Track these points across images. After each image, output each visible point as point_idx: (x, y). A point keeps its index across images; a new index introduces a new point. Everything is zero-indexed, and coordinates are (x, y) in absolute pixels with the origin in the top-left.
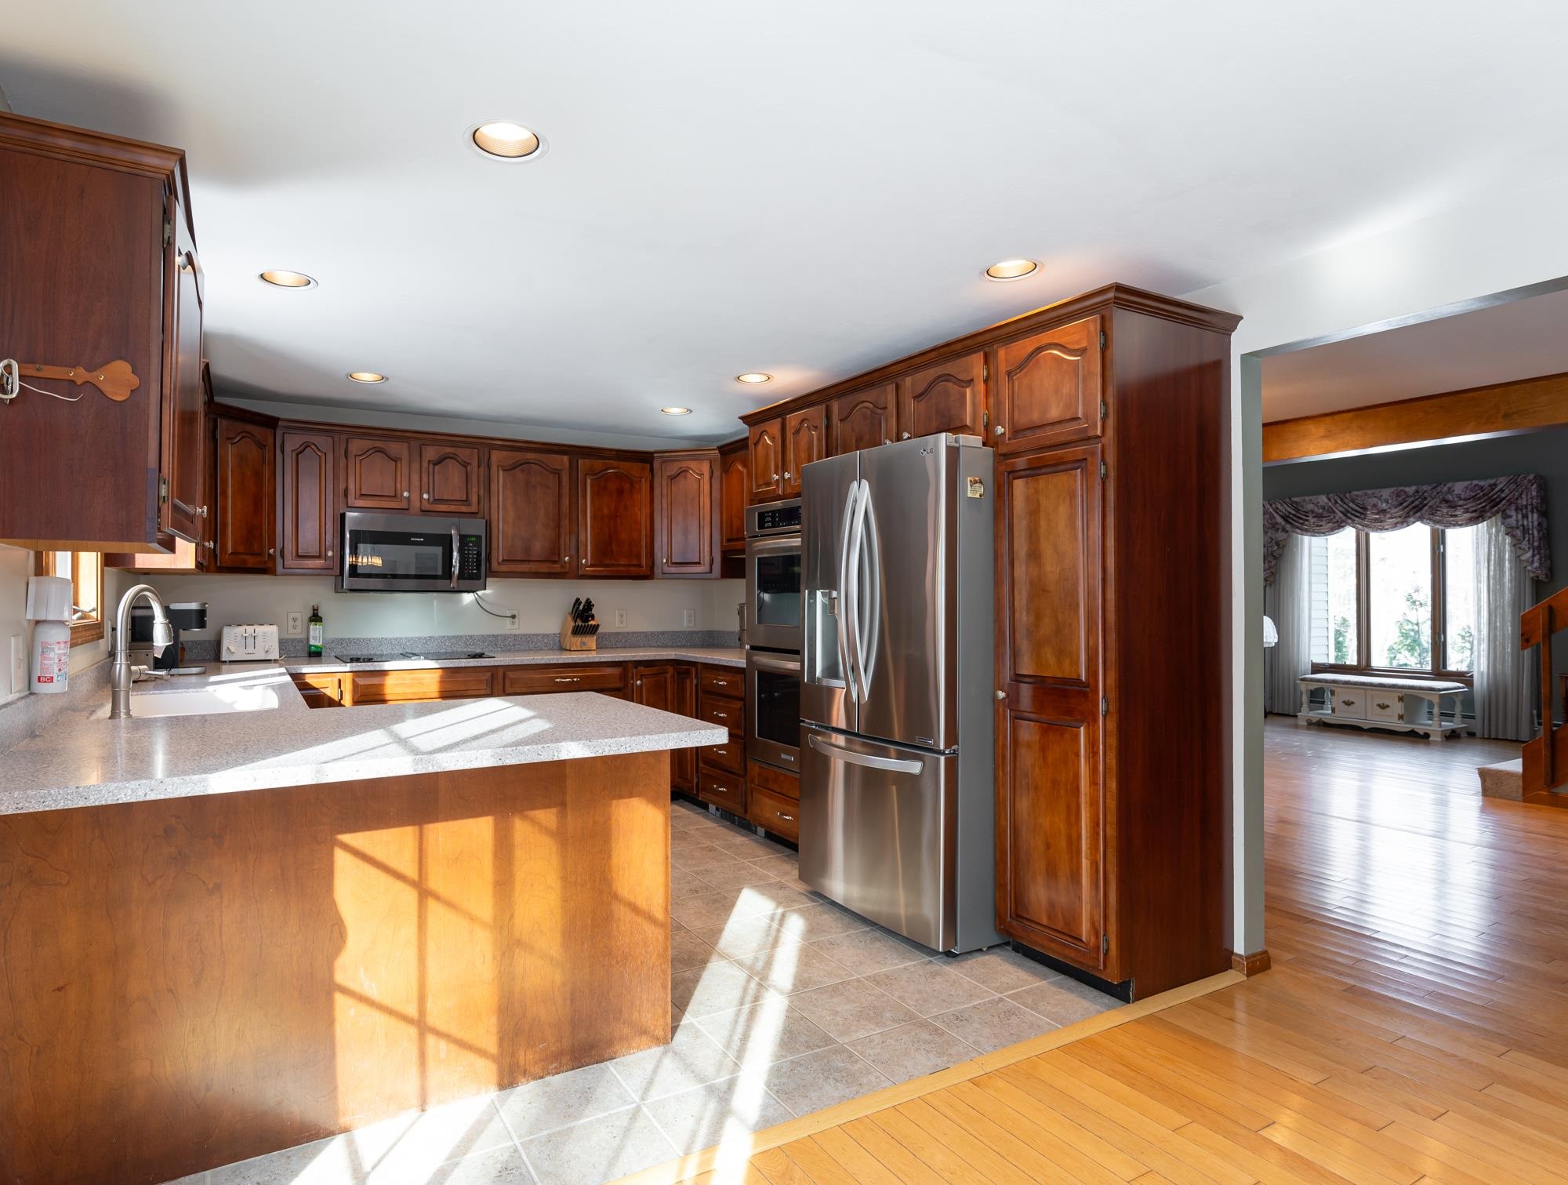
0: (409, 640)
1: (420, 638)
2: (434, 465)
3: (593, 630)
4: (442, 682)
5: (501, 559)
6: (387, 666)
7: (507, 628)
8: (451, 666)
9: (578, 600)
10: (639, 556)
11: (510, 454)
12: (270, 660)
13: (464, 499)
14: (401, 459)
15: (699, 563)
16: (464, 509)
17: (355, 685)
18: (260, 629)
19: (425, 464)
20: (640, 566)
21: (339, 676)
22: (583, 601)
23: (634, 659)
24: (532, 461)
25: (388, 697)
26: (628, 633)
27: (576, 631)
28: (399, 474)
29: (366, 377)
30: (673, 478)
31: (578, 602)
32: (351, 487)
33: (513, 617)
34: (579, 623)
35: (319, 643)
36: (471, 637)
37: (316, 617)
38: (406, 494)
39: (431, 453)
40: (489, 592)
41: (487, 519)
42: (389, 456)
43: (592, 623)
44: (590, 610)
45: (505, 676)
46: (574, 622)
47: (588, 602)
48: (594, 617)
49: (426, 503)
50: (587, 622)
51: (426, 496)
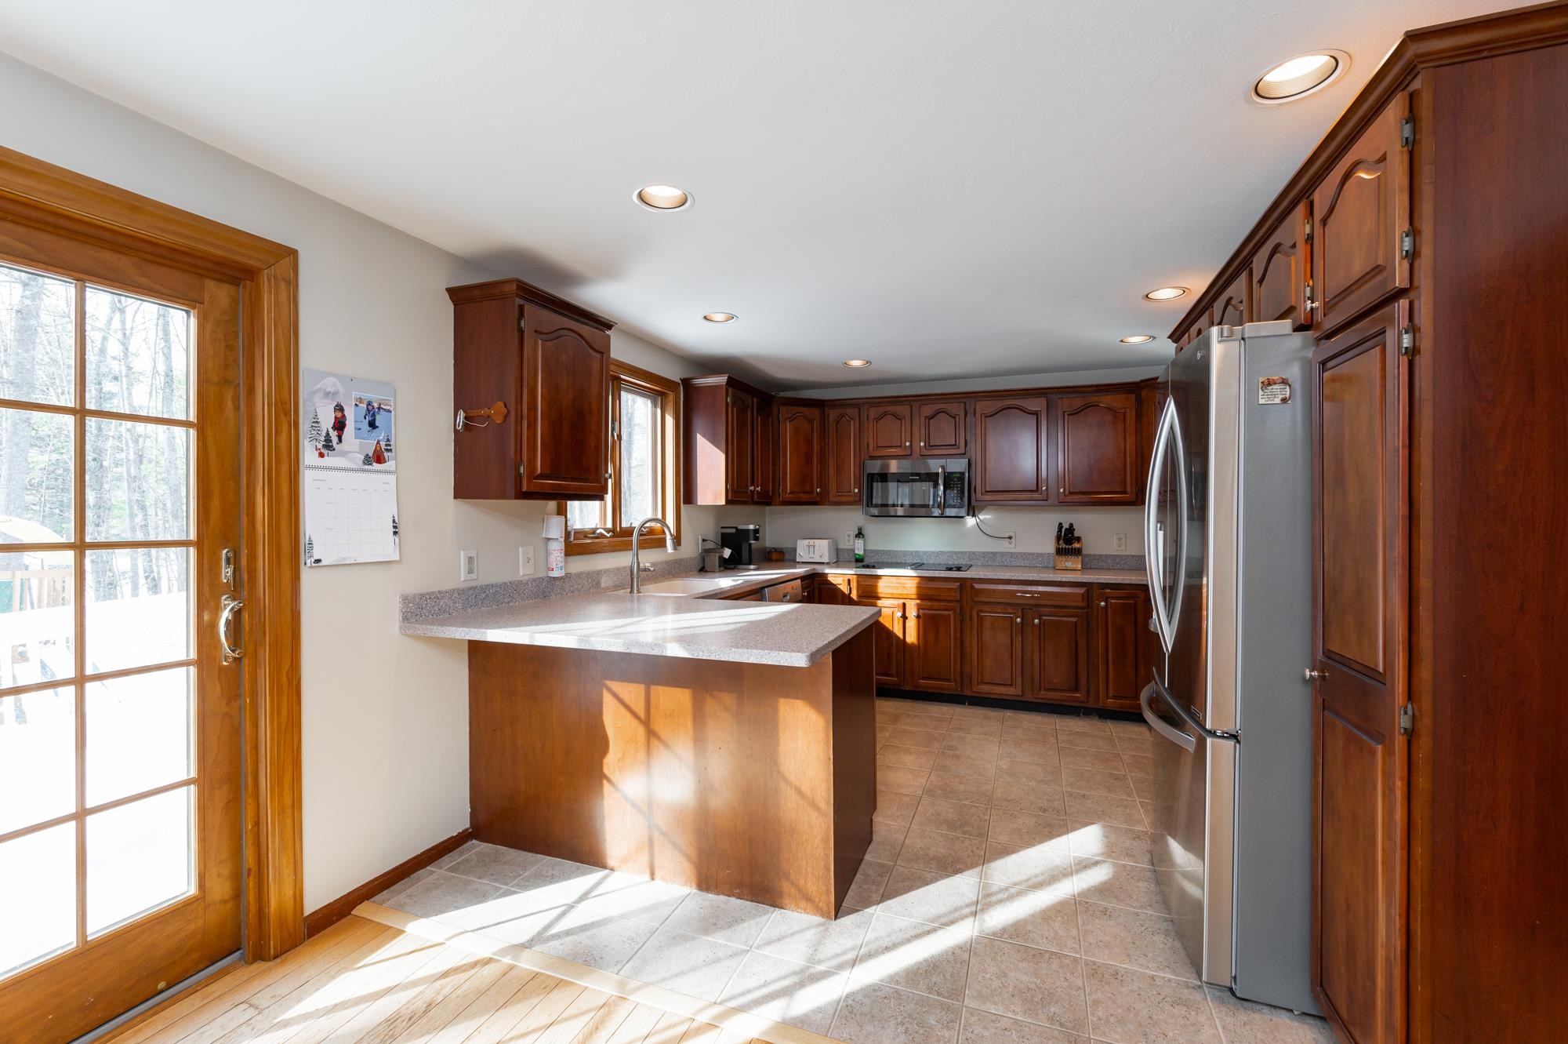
0: (925, 553)
1: (933, 552)
2: (930, 419)
3: (1077, 552)
4: (919, 588)
5: (984, 490)
6: (880, 572)
7: (1004, 547)
8: (927, 575)
9: (1060, 524)
10: (1122, 483)
12: (826, 562)
13: (954, 443)
14: (904, 418)
16: (953, 451)
17: (858, 582)
18: (817, 542)
19: (923, 419)
20: (1124, 492)
21: (849, 577)
22: (1066, 526)
23: (1099, 581)
24: (1011, 406)
25: (880, 595)
26: (1127, 556)
27: (1061, 552)
28: (903, 428)
29: (856, 363)
31: (1060, 526)
32: (871, 443)
33: (1010, 538)
34: (1063, 545)
35: (861, 552)
36: (974, 553)
37: (860, 534)
38: (908, 444)
39: (928, 410)
40: (988, 517)
41: (973, 459)
42: (896, 416)
43: (1076, 545)
44: (1073, 534)
45: (972, 587)
46: (1058, 544)
47: (1071, 525)
48: (1079, 539)
49: (923, 449)
50: (1071, 544)
51: (922, 444)
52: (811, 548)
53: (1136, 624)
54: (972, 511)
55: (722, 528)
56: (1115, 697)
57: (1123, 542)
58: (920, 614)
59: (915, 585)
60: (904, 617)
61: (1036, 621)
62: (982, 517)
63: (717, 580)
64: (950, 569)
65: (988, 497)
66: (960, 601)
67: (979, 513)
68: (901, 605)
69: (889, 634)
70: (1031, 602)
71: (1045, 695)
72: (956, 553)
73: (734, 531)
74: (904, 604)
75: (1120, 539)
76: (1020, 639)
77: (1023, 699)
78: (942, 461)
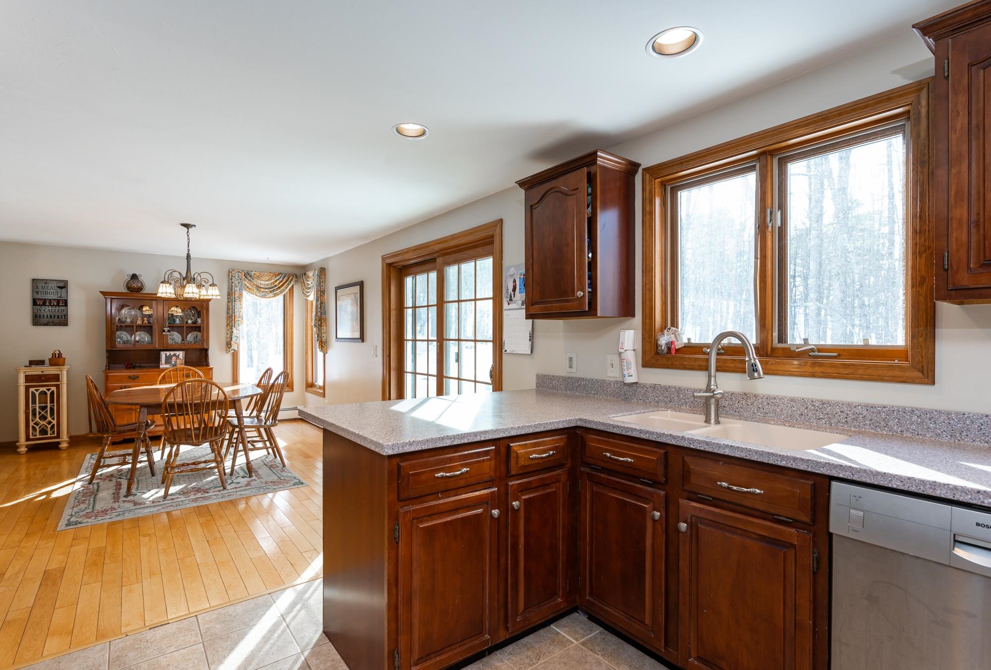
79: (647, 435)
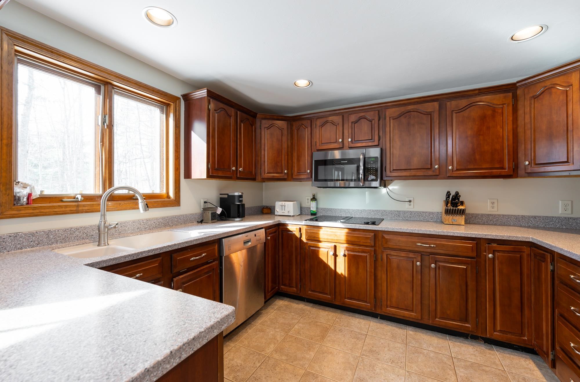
2: (355, 123)
3: (462, 212)
4: (348, 235)
5: (392, 169)
6: (320, 224)
7: (406, 207)
8: (351, 227)
9: (448, 192)
10: (502, 161)
11: (397, 109)
12: (290, 216)
13: (371, 138)
14: (338, 125)
15: (567, 162)
16: (370, 144)
18: (287, 203)
19: (350, 124)
20: (503, 168)
21: (302, 226)
22: (453, 193)
24: (412, 110)
26: (499, 215)
27: (448, 212)
28: (338, 131)
29: (302, 83)
30: (535, 97)
31: (448, 194)
32: (318, 141)
33: (410, 201)
34: (450, 207)
35: (314, 210)
36: (385, 211)
37: (314, 199)
38: (340, 140)
39: (353, 118)
40: (396, 187)
41: (384, 148)
42: (333, 123)
43: (461, 207)
44: (459, 199)
45: (383, 237)
46: (447, 206)
47: (457, 194)
48: (462, 203)
49: (350, 143)
50: (457, 206)
51: (350, 140)
52: (283, 207)
53: (521, 274)
54: (384, 184)
55: (220, 194)
56: (500, 331)
57: (495, 205)
58: (346, 254)
59: (345, 234)
60: (335, 255)
61: (433, 265)
62: (390, 187)
63: (190, 232)
64: (367, 223)
65: (395, 174)
66: (375, 246)
67: (388, 185)
68: (333, 247)
69: (326, 266)
70: (429, 250)
71: (439, 321)
72: (373, 211)
73: (226, 196)
74: (335, 247)
75: (493, 203)
76: (420, 277)
77: (421, 322)
78: (364, 151)
79: (154, 252)
